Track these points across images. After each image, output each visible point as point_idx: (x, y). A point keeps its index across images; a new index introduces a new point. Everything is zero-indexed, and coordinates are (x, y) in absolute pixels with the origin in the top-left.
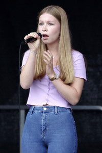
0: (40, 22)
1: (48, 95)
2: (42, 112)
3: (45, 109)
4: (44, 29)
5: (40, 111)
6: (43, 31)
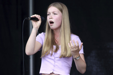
0: (48, 13)
1: (54, 66)
4: (50, 17)
6: (50, 19)
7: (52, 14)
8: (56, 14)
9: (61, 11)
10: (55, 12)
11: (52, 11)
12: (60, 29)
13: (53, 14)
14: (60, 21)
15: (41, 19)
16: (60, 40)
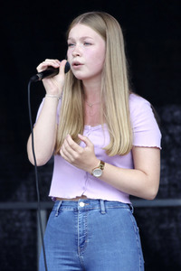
2: (76, 211)
3: (82, 205)
5: (72, 210)
8: (90, 44)
9: (104, 35)
10: (87, 37)
13: (82, 44)
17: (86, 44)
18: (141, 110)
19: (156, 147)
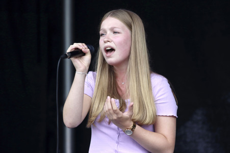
0: (101, 32)
4: (106, 40)
6: (105, 42)
7: (109, 32)
8: (119, 33)
9: (130, 27)
10: (115, 27)
11: (110, 27)
12: (127, 64)
13: (112, 33)
14: (127, 48)
15: (89, 50)
16: (128, 87)
17: (115, 33)
18: (161, 86)
19: (173, 116)
